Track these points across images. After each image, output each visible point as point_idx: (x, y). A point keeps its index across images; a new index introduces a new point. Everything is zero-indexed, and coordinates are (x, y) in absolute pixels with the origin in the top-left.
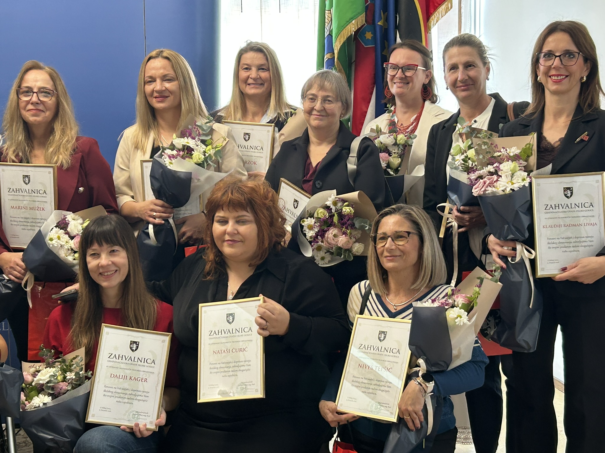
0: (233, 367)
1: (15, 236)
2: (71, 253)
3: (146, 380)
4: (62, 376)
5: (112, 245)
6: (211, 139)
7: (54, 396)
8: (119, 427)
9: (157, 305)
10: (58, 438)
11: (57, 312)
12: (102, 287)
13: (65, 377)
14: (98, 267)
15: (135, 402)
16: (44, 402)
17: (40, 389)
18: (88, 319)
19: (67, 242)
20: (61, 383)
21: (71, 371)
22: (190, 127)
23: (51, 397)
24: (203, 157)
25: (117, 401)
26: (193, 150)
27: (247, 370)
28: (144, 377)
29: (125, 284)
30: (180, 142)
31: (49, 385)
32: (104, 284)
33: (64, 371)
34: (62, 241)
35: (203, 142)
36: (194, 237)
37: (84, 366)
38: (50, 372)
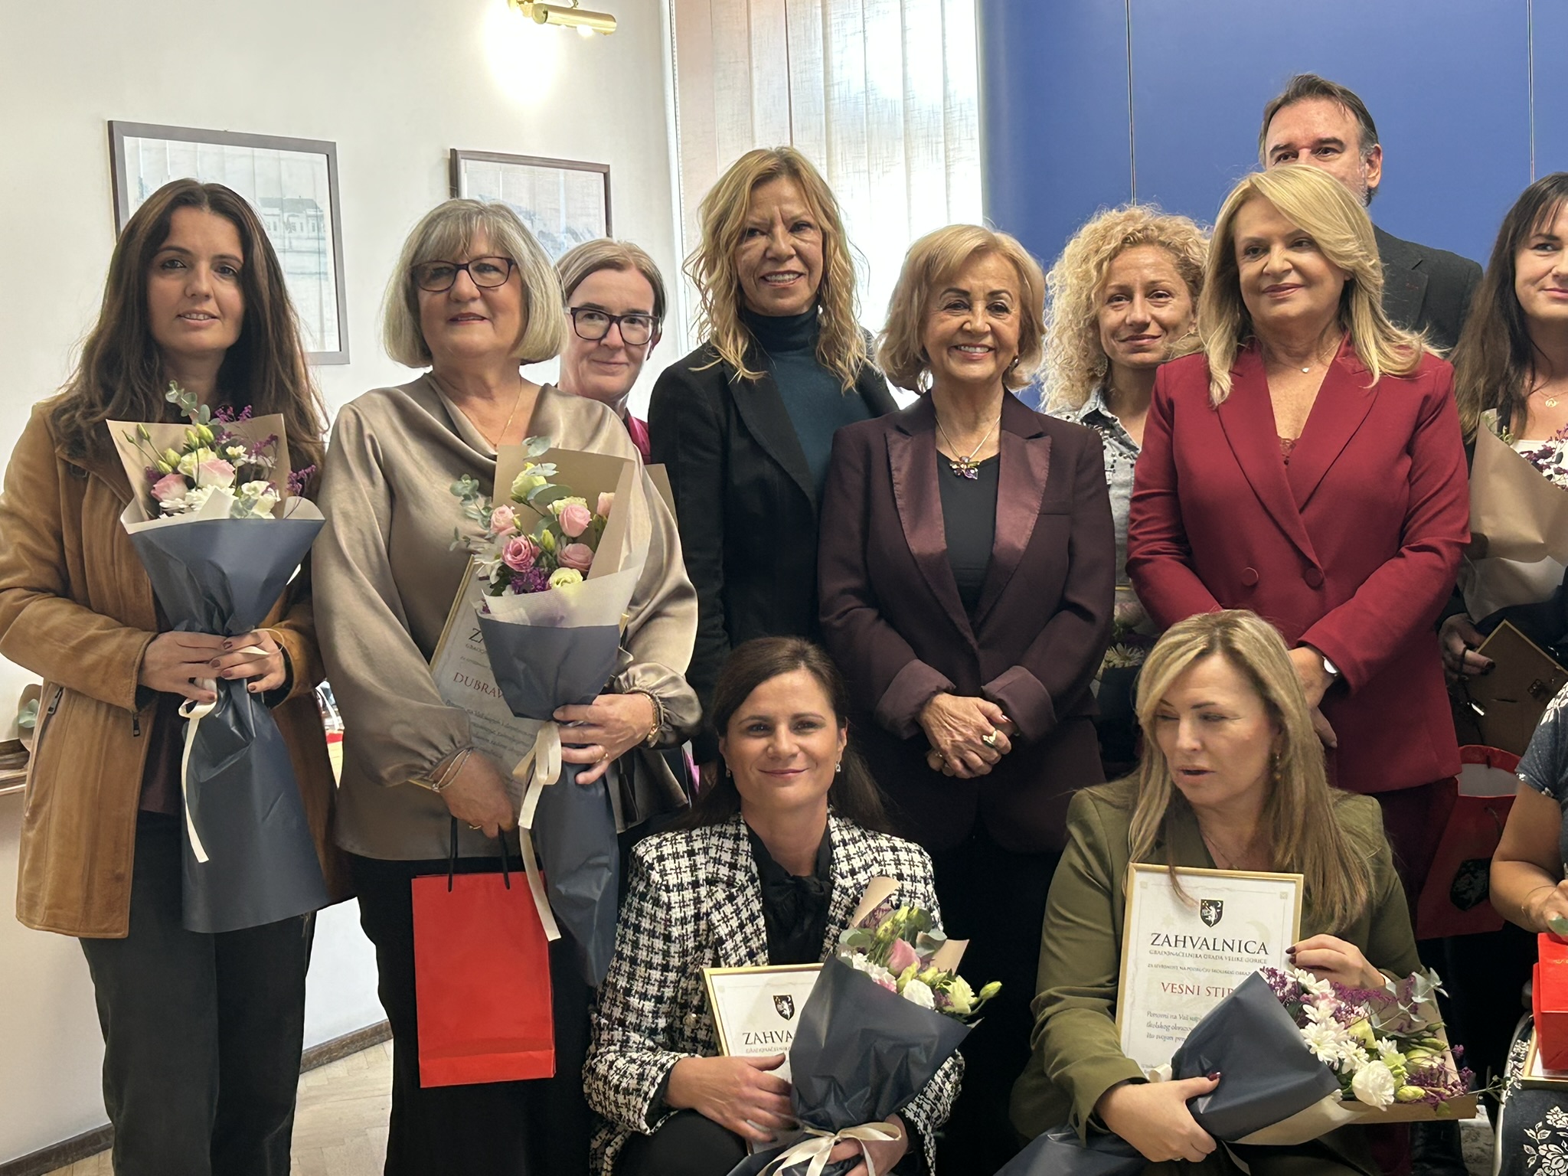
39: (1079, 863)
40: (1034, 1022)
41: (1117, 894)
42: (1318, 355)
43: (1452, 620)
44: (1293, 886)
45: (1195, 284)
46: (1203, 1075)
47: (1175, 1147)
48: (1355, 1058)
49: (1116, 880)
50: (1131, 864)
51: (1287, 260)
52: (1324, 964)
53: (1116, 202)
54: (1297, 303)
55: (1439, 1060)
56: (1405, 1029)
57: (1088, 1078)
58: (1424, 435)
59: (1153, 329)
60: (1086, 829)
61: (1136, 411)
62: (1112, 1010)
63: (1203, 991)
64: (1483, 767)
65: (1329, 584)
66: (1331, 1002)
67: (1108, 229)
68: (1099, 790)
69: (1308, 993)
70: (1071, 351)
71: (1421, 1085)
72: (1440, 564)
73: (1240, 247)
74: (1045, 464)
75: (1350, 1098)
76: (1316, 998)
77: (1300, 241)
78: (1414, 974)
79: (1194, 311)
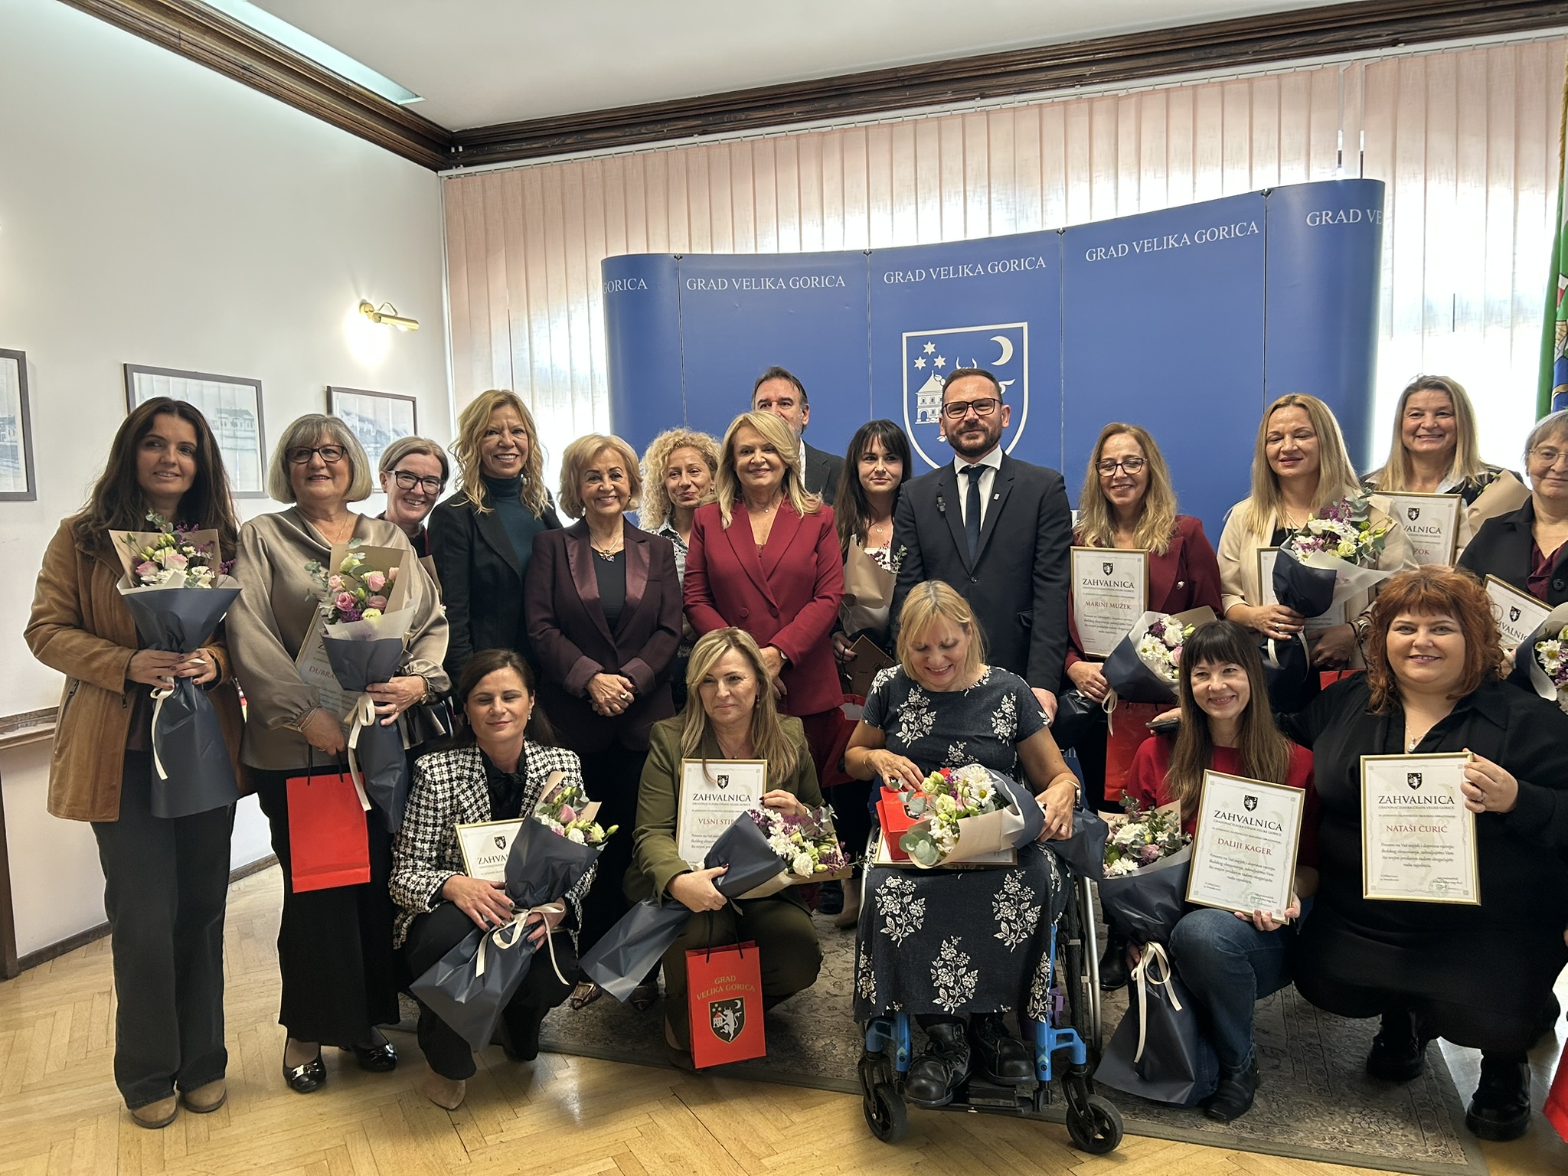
0: (1423, 853)
1: (1091, 640)
2: (1169, 669)
3: (1268, 852)
4: (1151, 836)
5: (1227, 662)
7: (1142, 863)
8: (1233, 913)
9: (1290, 749)
10: (1149, 919)
12: (1211, 718)
13: (1154, 838)
14: (1207, 690)
15: (1253, 880)
16: (1128, 869)
17: (1123, 851)
18: (1192, 760)
19: (1164, 654)
20: (1149, 846)
21: (1162, 831)
22: (1335, 504)
23: (1136, 863)
24: (1355, 547)
25: (1228, 877)
27: (1447, 860)
28: (1266, 847)
30: (1319, 525)
31: (1133, 846)
32: (1215, 713)
33: (1154, 830)
34: (1158, 653)
35: (1355, 525)
38: (1135, 830)
39: (656, 760)
40: (634, 843)
41: (676, 774)
42: (773, 504)
43: (837, 634)
45: (713, 466)
46: (720, 866)
47: (707, 904)
48: (794, 852)
49: (675, 767)
50: (683, 759)
51: (763, 457)
52: (779, 805)
54: (767, 479)
55: (833, 850)
56: (818, 835)
57: (662, 872)
58: (823, 543)
59: (693, 489)
60: (660, 742)
61: (687, 530)
62: (674, 835)
63: (719, 822)
64: (851, 704)
65: (781, 615)
66: (782, 824)
68: (664, 722)
69: (771, 820)
70: (653, 501)
71: (825, 863)
72: (832, 605)
73: (738, 449)
74: (648, 555)
75: (792, 872)
76: (775, 823)
77: (769, 448)
78: (821, 807)
79: (713, 478)
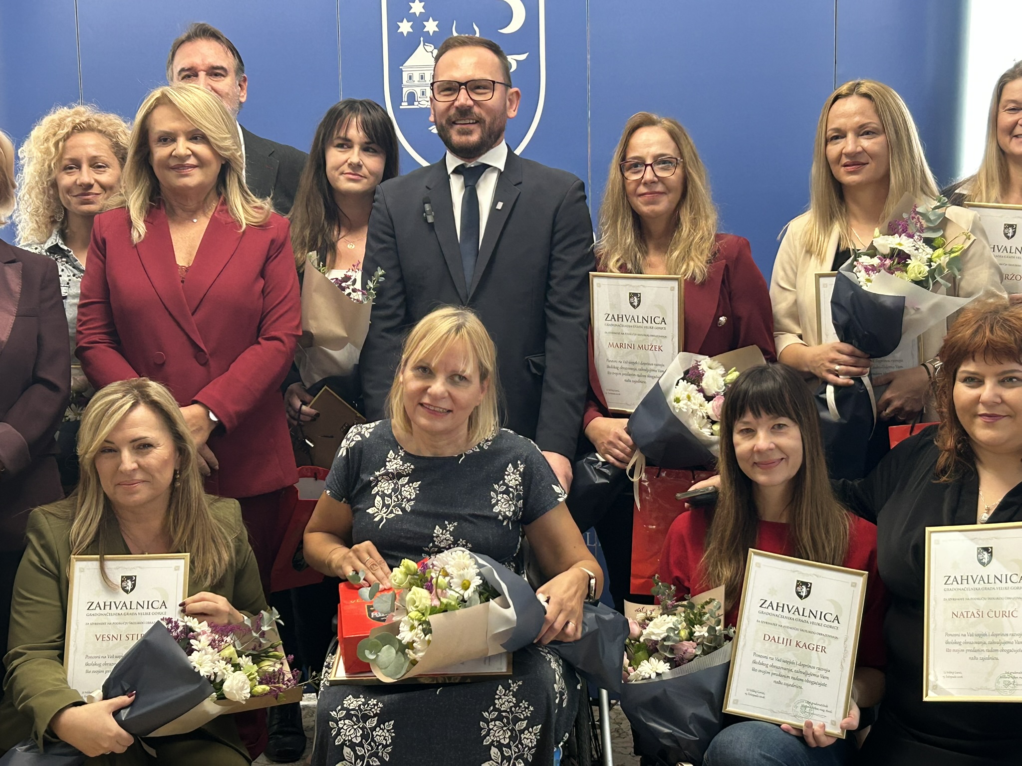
0: (990, 643)
1: (615, 392)
2: (707, 423)
3: (823, 650)
4: (687, 631)
5: (776, 415)
6: (943, 236)
7: (674, 664)
8: (779, 726)
9: (849, 524)
10: (679, 733)
11: (682, 522)
12: (757, 484)
13: (691, 634)
14: (752, 451)
15: (805, 685)
16: (658, 671)
17: (652, 649)
18: (734, 536)
19: (701, 405)
20: (685, 643)
21: (701, 624)
22: (905, 216)
23: (668, 664)
24: (927, 269)
25: (775, 681)
26: (908, 257)
28: (821, 644)
29: (796, 483)
30: (886, 243)
31: (665, 643)
32: (761, 478)
33: (691, 623)
34: (694, 404)
35: (928, 242)
36: (907, 409)
37: (722, 618)
38: (668, 623)
39: (35, 559)
40: (5, 671)
41: (63, 577)
42: (203, 211)
43: (292, 386)
44: (183, 561)
45: (122, 158)
46: (124, 694)
47: (106, 745)
48: (225, 671)
49: (62, 567)
50: (72, 556)
51: (188, 148)
52: (205, 612)
53: (66, 102)
54: (194, 178)
55: (279, 666)
56: (257, 648)
57: (43, 706)
58: (271, 265)
59: (96, 189)
60: (40, 535)
61: (84, 245)
62: (61, 658)
63: (124, 637)
65: (212, 363)
66: (209, 636)
67: (62, 120)
68: (48, 506)
69: (193, 631)
70: (38, 203)
71: (267, 684)
72: (284, 349)
73: (154, 137)
74: (19, 281)
75: (222, 697)
76: (199, 634)
77: (196, 136)
78: (262, 612)
